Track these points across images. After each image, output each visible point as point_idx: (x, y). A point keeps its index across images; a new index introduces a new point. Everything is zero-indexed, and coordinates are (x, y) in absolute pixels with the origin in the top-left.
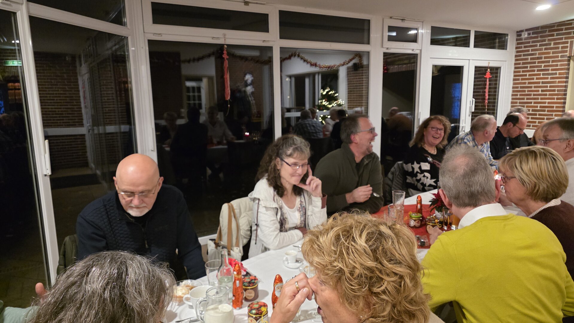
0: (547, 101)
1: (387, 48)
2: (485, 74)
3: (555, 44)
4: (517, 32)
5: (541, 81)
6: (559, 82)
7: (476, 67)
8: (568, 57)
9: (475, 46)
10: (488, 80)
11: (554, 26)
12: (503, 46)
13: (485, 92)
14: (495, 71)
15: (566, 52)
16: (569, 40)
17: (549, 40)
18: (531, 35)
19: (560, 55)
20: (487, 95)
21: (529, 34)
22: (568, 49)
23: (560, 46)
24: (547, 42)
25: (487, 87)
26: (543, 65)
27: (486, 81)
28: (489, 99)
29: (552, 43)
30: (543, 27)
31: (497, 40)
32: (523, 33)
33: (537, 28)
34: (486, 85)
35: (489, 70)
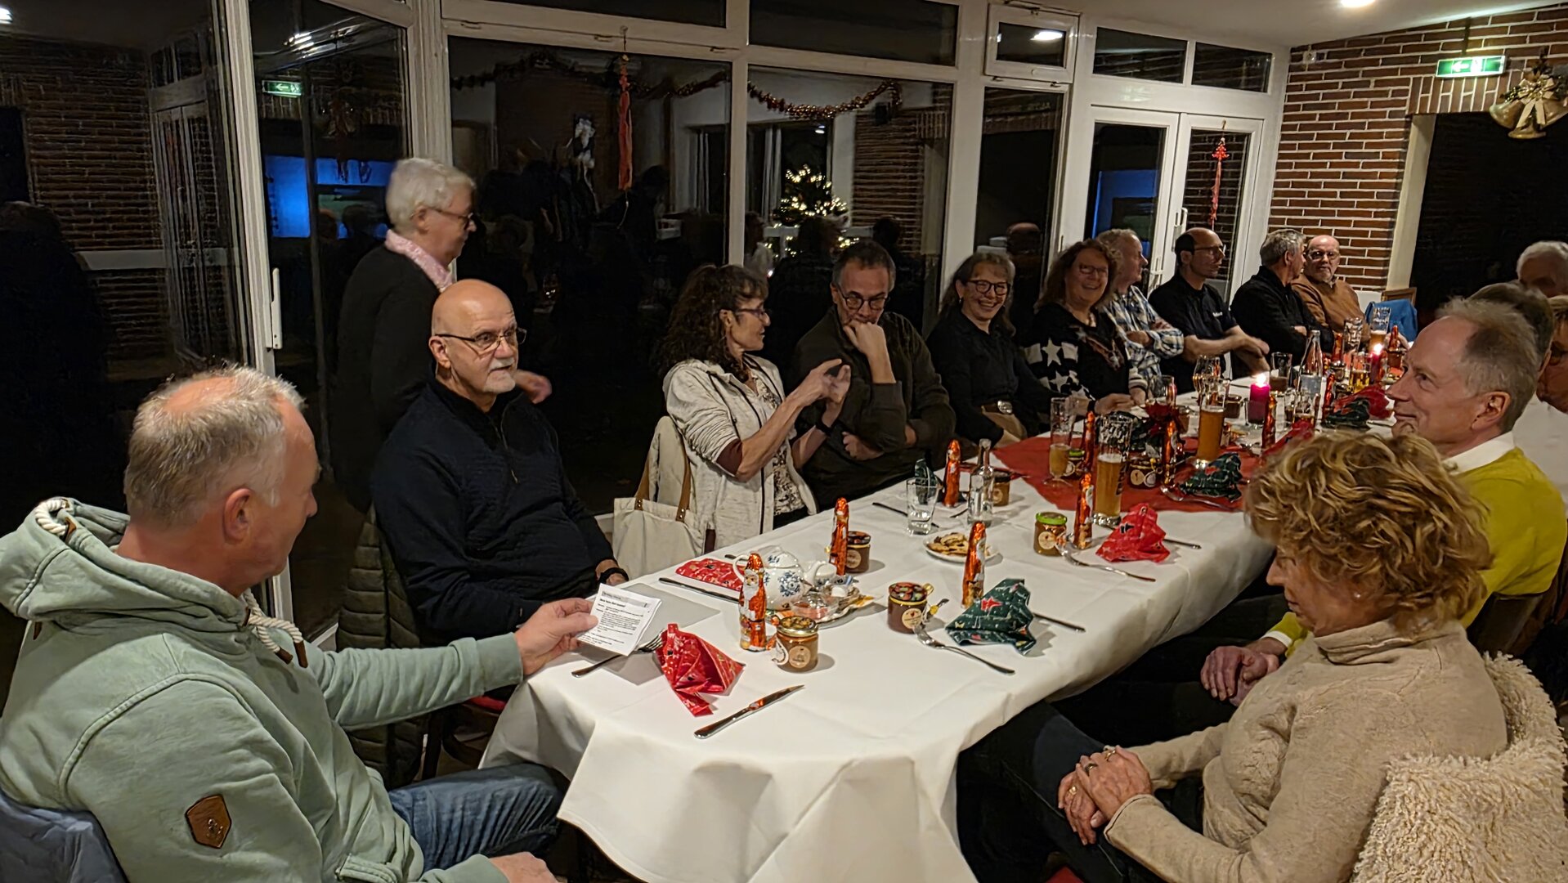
0: (1353, 219)
2: (1213, 148)
3: (1377, 83)
4: (1293, 50)
5: (1342, 170)
6: (1383, 175)
7: (1194, 132)
8: (1407, 116)
9: (1196, 80)
10: (1219, 164)
11: (1378, 41)
12: (1256, 82)
13: (1211, 193)
14: (1238, 142)
15: (1403, 103)
16: (1411, 77)
17: (1366, 74)
18: (1325, 60)
19: (1388, 110)
20: (1215, 200)
21: (1320, 56)
22: (1408, 98)
23: (1391, 88)
24: (1360, 78)
25: (1217, 180)
26: (1348, 132)
27: (1214, 166)
28: (1219, 211)
29: (1373, 80)
30: (1353, 41)
31: (1244, 67)
32: (1305, 54)
33: (1340, 43)
34: (1214, 175)
35: (1223, 139)
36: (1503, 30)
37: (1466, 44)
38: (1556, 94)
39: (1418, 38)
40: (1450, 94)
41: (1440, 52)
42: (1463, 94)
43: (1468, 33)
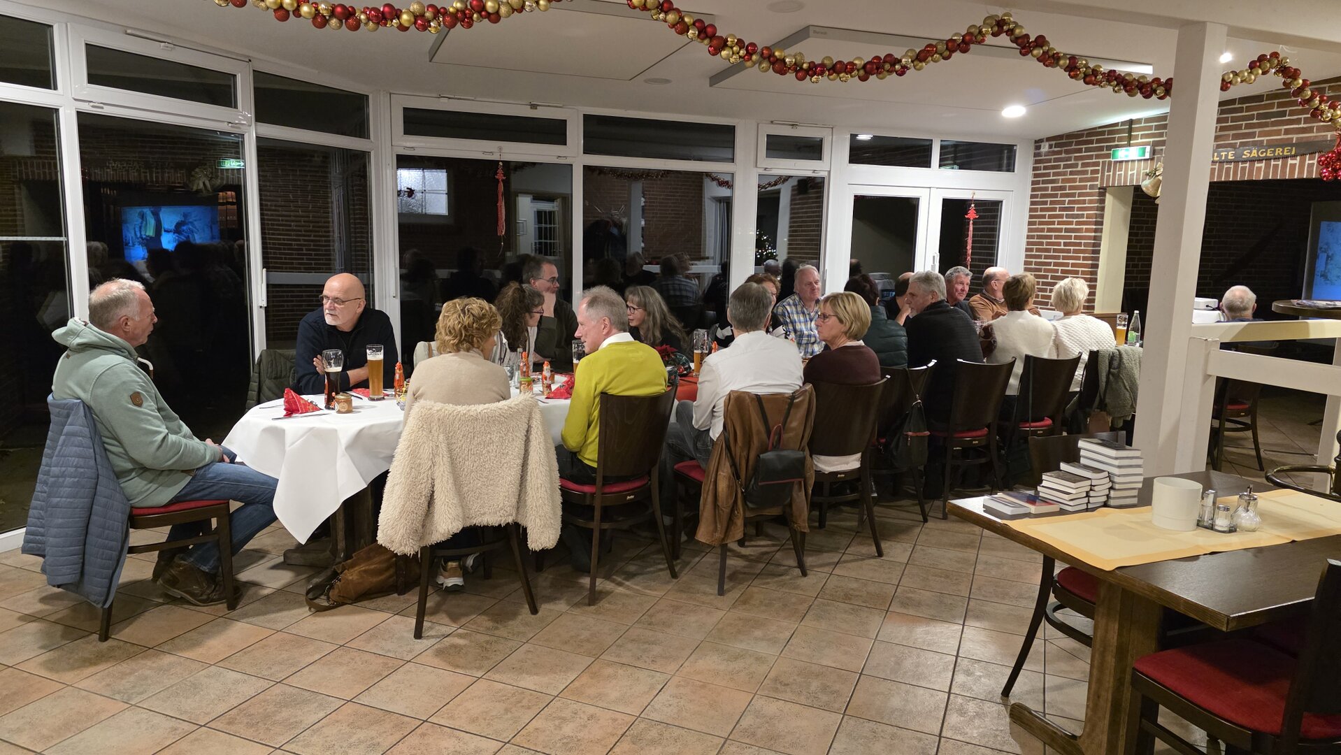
0: (1071, 261)
1: (765, 169)
3: (1083, 165)
4: (1036, 142)
5: (1064, 227)
6: (1087, 230)
8: (1099, 189)
9: (942, 166)
10: (971, 222)
11: (1082, 136)
12: (1005, 166)
15: (1096, 179)
16: (1101, 160)
17: (1076, 158)
18: (1054, 149)
19: (1089, 184)
21: (1051, 146)
22: (1099, 175)
23: (1090, 169)
24: (1073, 162)
26: (1067, 199)
27: (967, 224)
29: (1080, 163)
30: (1070, 136)
32: (1042, 144)
33: (1061, 137)
35: (973, 205)
36: (1150, 128)
37: (1130, 138)
39: (1103, 133)
40: (1123, 172)
41: (1116, 143)
42: (1130, 173)
43: (1130, 130)
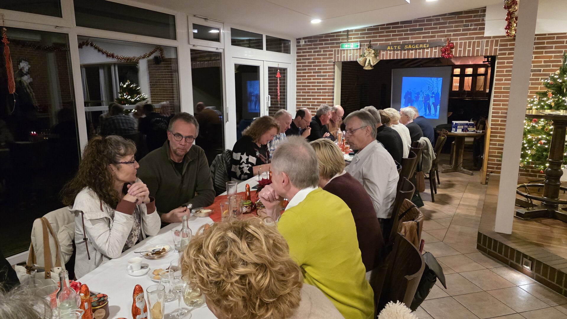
0: (321, 97)
1: (194, 45)
2: (276, 74)
3: (324, 51)
4: (297, 39)
5: (316, 81)
6: (329, 82)
7: (269, 68)
8: (334, 62)
9: (267, 49)
10: (278, 79)
11: (322, 37)
12: (287, 51)
13: (277, 89)
14: (284, 71)
15: (332, 58)
16: (333, 49)
17: (320, 48)
18: (307, 43)
19: (328, 60)
20: (279, 92)
21: (305, 42)
22: (333, 56)
23: (328, 53)
24: (318, 50)
25: (279, 85)
26: (317, 68)
27: (277, 80)
28: (280, 95)
29: (322, 50)
30: (315, 37)
31: (283, 45)
32: (301, 41)
33: (311, 37)
34: (277, 83)
35: (279, 70)
36: (358, 34)
37: (348, 39)
38: (375, 55)
39: (333, 36)
40: (345, 55)
41: (341, 41)
42: (349, 55)
43: (348, 35)
